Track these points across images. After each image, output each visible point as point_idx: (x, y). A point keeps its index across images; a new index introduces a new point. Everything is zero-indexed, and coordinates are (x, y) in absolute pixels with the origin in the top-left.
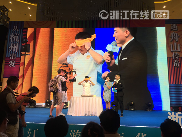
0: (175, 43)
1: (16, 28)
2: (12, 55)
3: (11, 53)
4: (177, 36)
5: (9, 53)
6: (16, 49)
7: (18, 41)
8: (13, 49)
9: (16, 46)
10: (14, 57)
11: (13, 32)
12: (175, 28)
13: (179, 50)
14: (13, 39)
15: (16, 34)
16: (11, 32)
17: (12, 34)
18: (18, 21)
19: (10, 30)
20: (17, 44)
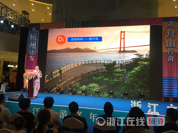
0: (171, 40)
1: (35, 29)
2: (32, 51)
3: (31, 49)
4: (173, 33)
5: (29, 50)
6: (34, 46)
7: (36, 40)
8: (32, 46)
9: (34, 44)
10: (33, 53)
11: (32, 33)
12: (172, 25)
13: (174, 46)
14: (32, 38)
15: (35, 34)
16: (31, 32)
17: (32, 34)
18: (36, 24)
19: (29, 31)
20: (35, 42)
